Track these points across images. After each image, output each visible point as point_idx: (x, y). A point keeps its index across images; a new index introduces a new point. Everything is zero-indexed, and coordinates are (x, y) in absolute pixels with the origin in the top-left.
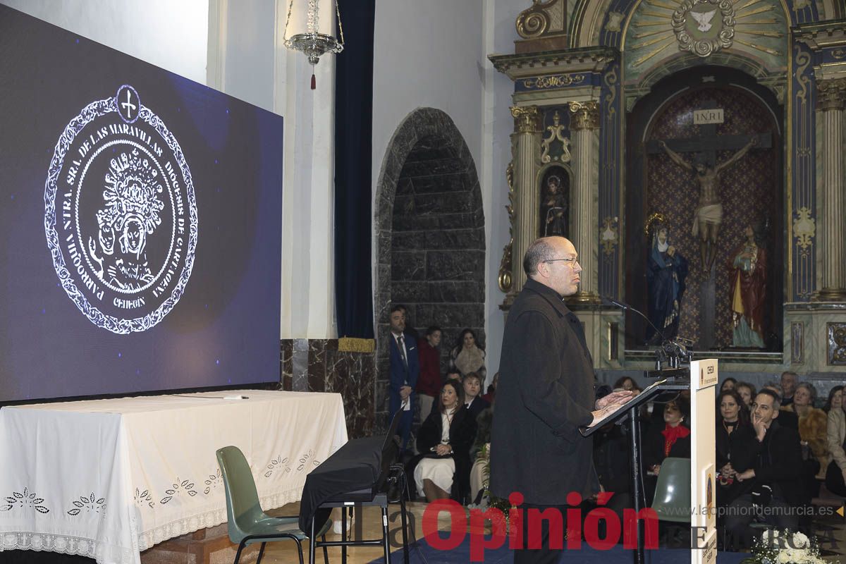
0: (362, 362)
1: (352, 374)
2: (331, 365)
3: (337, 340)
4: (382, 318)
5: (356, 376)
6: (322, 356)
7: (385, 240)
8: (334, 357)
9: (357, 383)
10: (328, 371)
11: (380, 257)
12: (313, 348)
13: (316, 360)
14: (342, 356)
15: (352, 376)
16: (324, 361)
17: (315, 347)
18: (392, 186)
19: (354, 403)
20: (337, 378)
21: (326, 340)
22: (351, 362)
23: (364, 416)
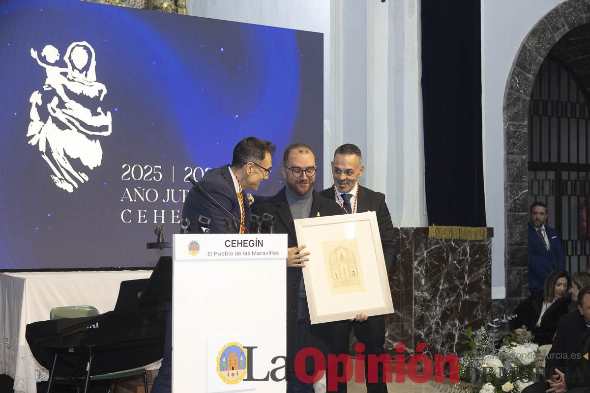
0: (470, 250)
1: (454, 260)
2: (422, 251)
3: (428, 228)
4: (515, 207)
5: (460, 262)
6: (410, 243)
7: (515, 132)
8: (426, 245)
9: (463, 269)
10: (416, 257)
11: (510, 148)
12: (403, 235)
13: (406, 246)
14: (437, 243)
15: (455, 262)
16: (411, 247)
17: (405, 235)
18: (527, 79)
19: (459, 287)
20: (431, 264)
21: (413, 228)
22: (453, 250)
23: (475, 300)
